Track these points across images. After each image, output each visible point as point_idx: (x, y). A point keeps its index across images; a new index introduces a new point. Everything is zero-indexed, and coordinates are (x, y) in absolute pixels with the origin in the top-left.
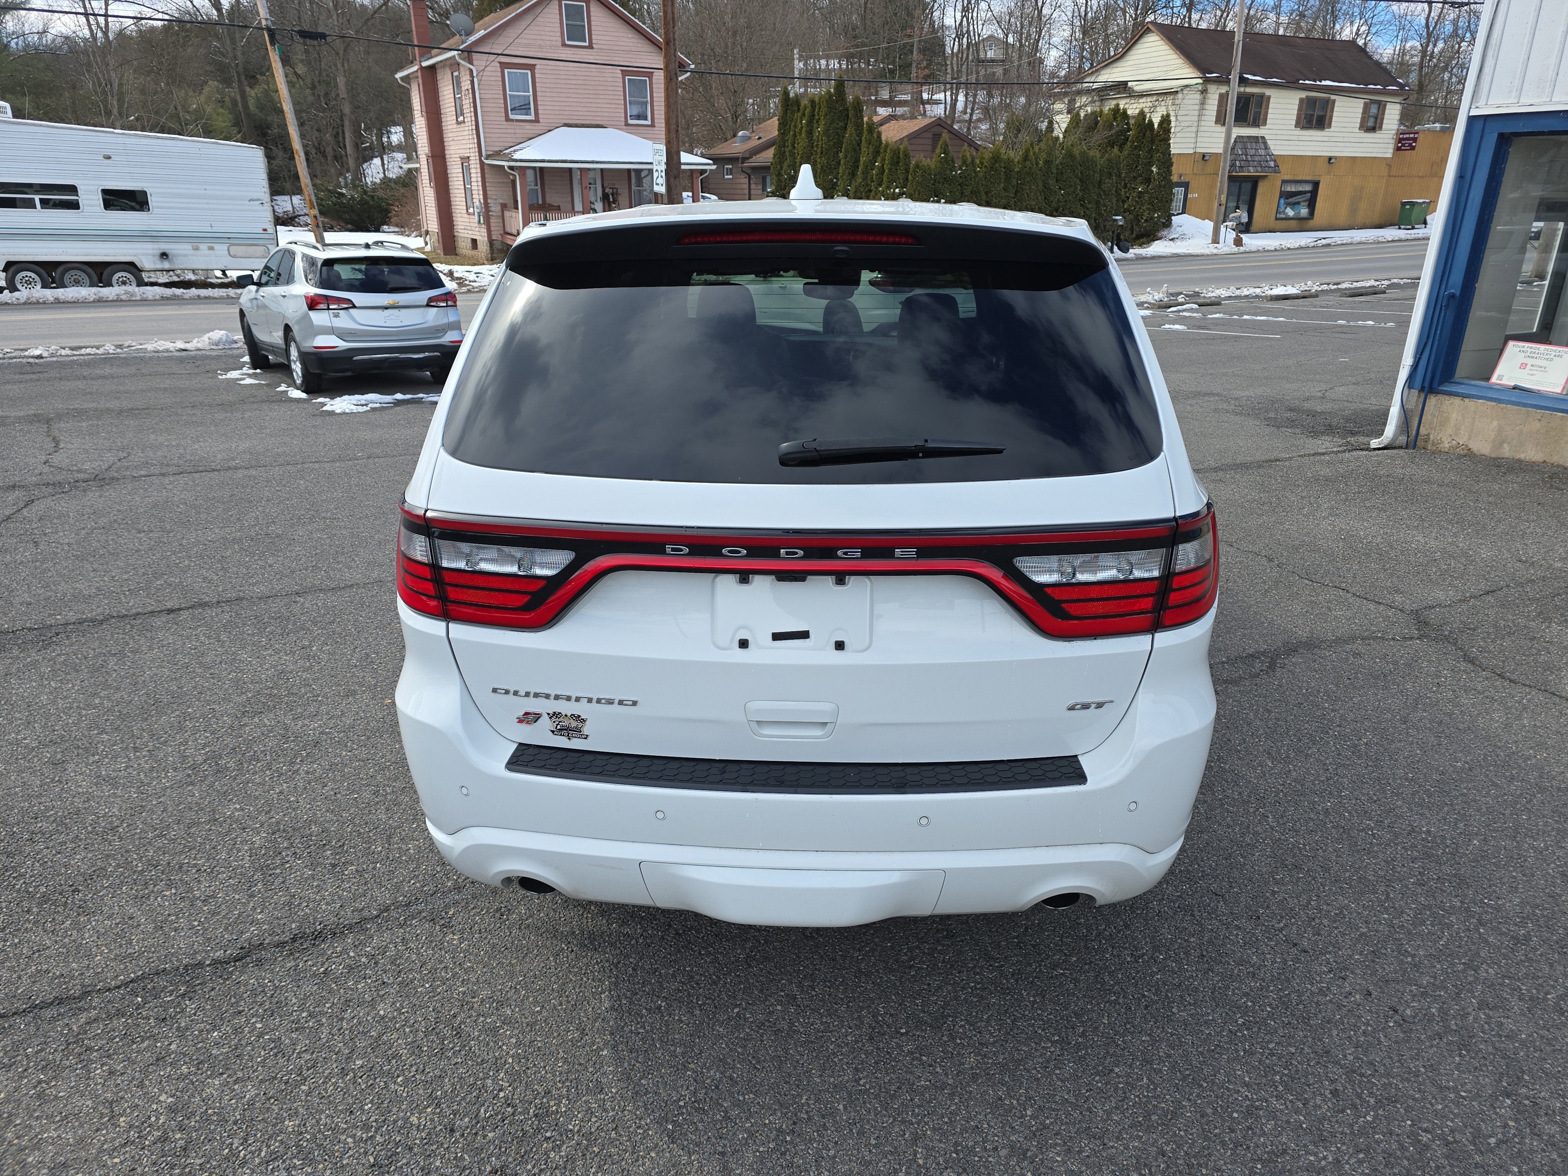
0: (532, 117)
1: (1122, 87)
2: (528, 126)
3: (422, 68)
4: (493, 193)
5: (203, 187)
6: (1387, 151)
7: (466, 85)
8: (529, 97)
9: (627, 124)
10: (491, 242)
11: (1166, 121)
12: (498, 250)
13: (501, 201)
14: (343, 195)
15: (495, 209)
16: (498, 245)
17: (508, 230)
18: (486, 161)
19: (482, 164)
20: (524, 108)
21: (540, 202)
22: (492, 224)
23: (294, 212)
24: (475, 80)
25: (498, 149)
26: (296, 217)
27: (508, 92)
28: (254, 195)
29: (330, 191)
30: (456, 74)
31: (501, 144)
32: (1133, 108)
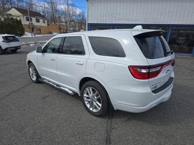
1: (10, 14)
6: (46, 25)
11: (20, 20)
32: (14, 18)
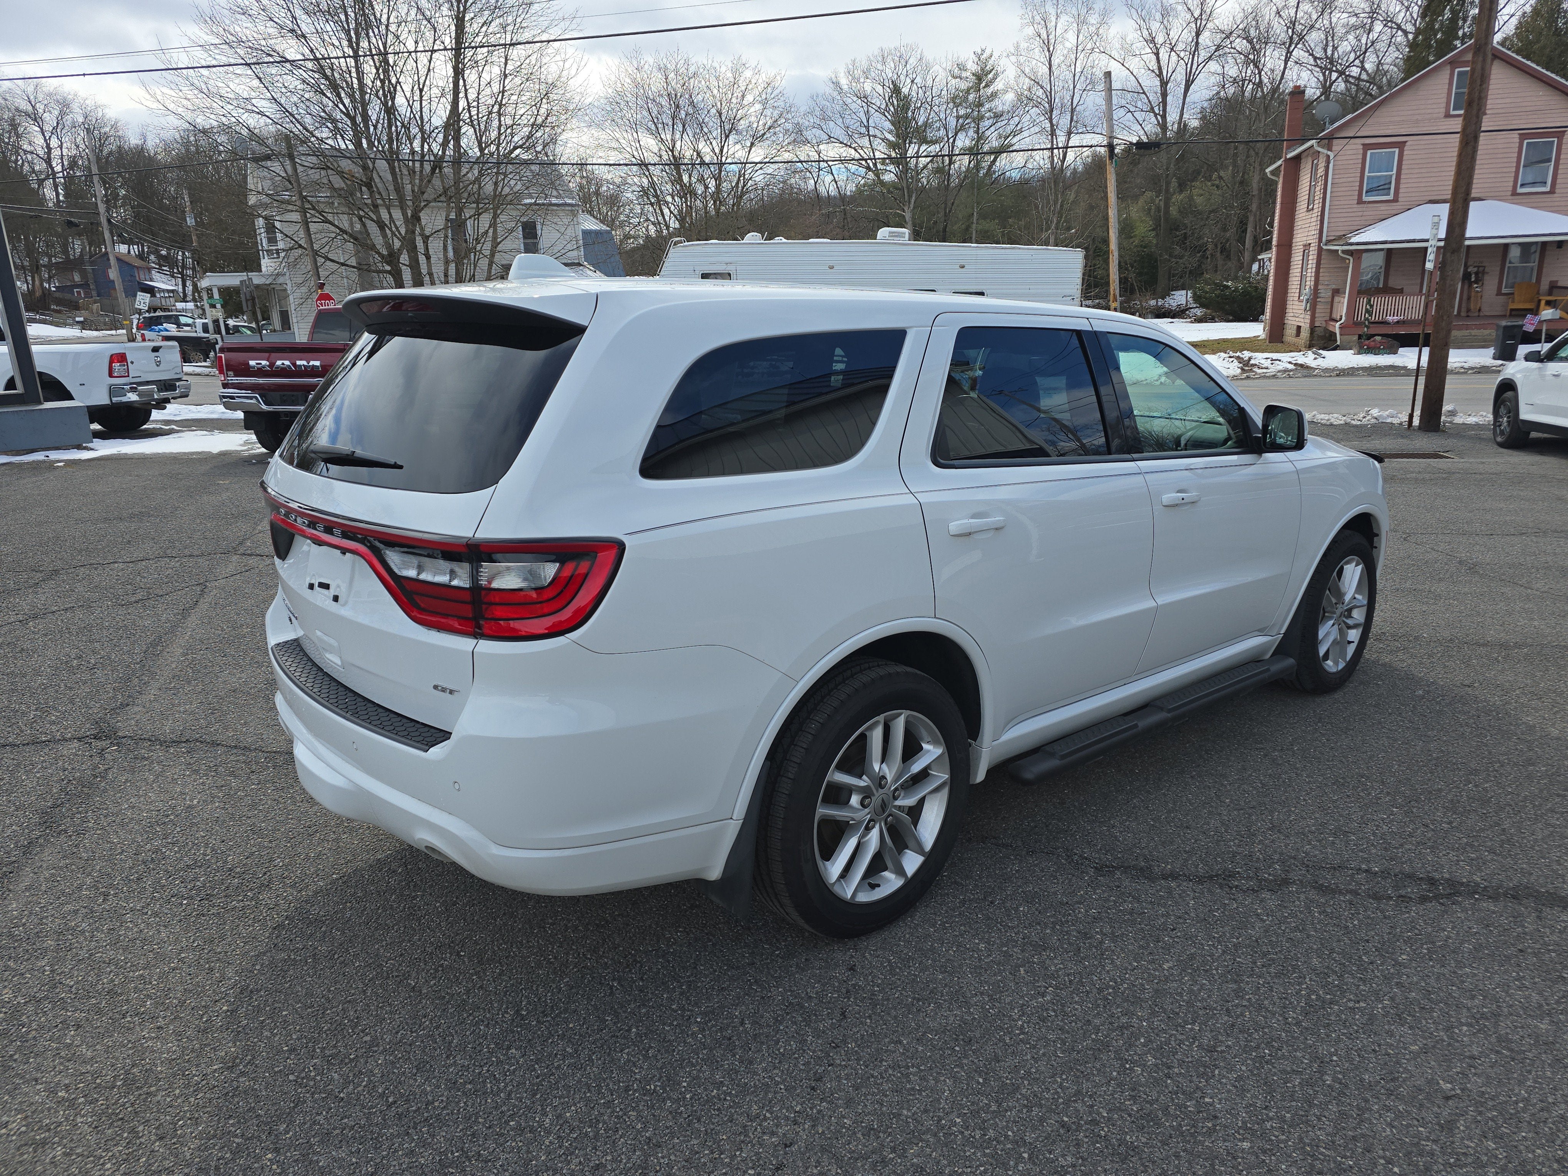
0: (1391, 197)
2: (1383, 207)
3: (1286, 160)
4: (1326, 279)
5: (1028, 287)
7: (1321, 171)
8: (1391, 176)
9: (1514, 193)
10: (1313, 329)
12: (1319, 337)
13: (1334, 287)
14: (1227, 287)
15: (1325, 293)
16: (1319, 332)
17: (1334, 316)
18: (1325, 247)
19: (1320, 250)
20: (1383, 188)
21: (1381, 286)
22: (1317, 311)
23: (1187, 305)
24: (1331, 166)
25: (1342, 233)
26: (1187, 310)
27: (1367, 174)
28: (1068, 292)
29: (1216, 284)
30: (1315, 162)
31: (1347, 228)
